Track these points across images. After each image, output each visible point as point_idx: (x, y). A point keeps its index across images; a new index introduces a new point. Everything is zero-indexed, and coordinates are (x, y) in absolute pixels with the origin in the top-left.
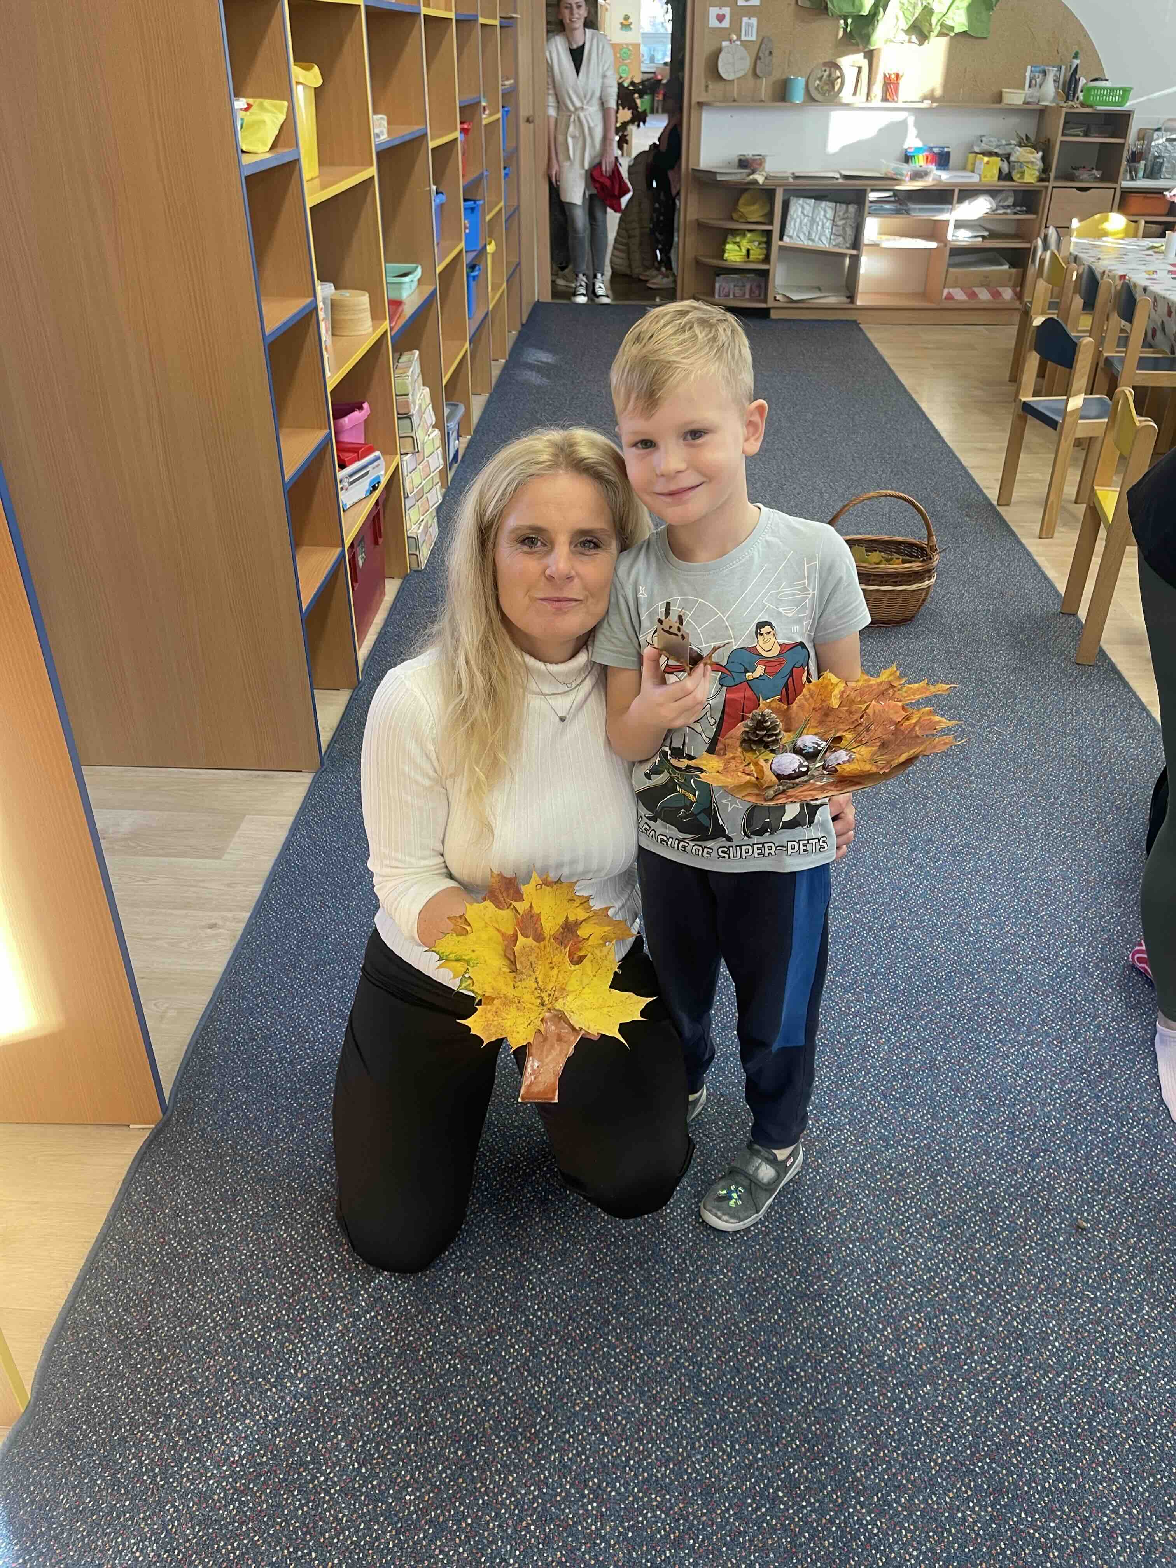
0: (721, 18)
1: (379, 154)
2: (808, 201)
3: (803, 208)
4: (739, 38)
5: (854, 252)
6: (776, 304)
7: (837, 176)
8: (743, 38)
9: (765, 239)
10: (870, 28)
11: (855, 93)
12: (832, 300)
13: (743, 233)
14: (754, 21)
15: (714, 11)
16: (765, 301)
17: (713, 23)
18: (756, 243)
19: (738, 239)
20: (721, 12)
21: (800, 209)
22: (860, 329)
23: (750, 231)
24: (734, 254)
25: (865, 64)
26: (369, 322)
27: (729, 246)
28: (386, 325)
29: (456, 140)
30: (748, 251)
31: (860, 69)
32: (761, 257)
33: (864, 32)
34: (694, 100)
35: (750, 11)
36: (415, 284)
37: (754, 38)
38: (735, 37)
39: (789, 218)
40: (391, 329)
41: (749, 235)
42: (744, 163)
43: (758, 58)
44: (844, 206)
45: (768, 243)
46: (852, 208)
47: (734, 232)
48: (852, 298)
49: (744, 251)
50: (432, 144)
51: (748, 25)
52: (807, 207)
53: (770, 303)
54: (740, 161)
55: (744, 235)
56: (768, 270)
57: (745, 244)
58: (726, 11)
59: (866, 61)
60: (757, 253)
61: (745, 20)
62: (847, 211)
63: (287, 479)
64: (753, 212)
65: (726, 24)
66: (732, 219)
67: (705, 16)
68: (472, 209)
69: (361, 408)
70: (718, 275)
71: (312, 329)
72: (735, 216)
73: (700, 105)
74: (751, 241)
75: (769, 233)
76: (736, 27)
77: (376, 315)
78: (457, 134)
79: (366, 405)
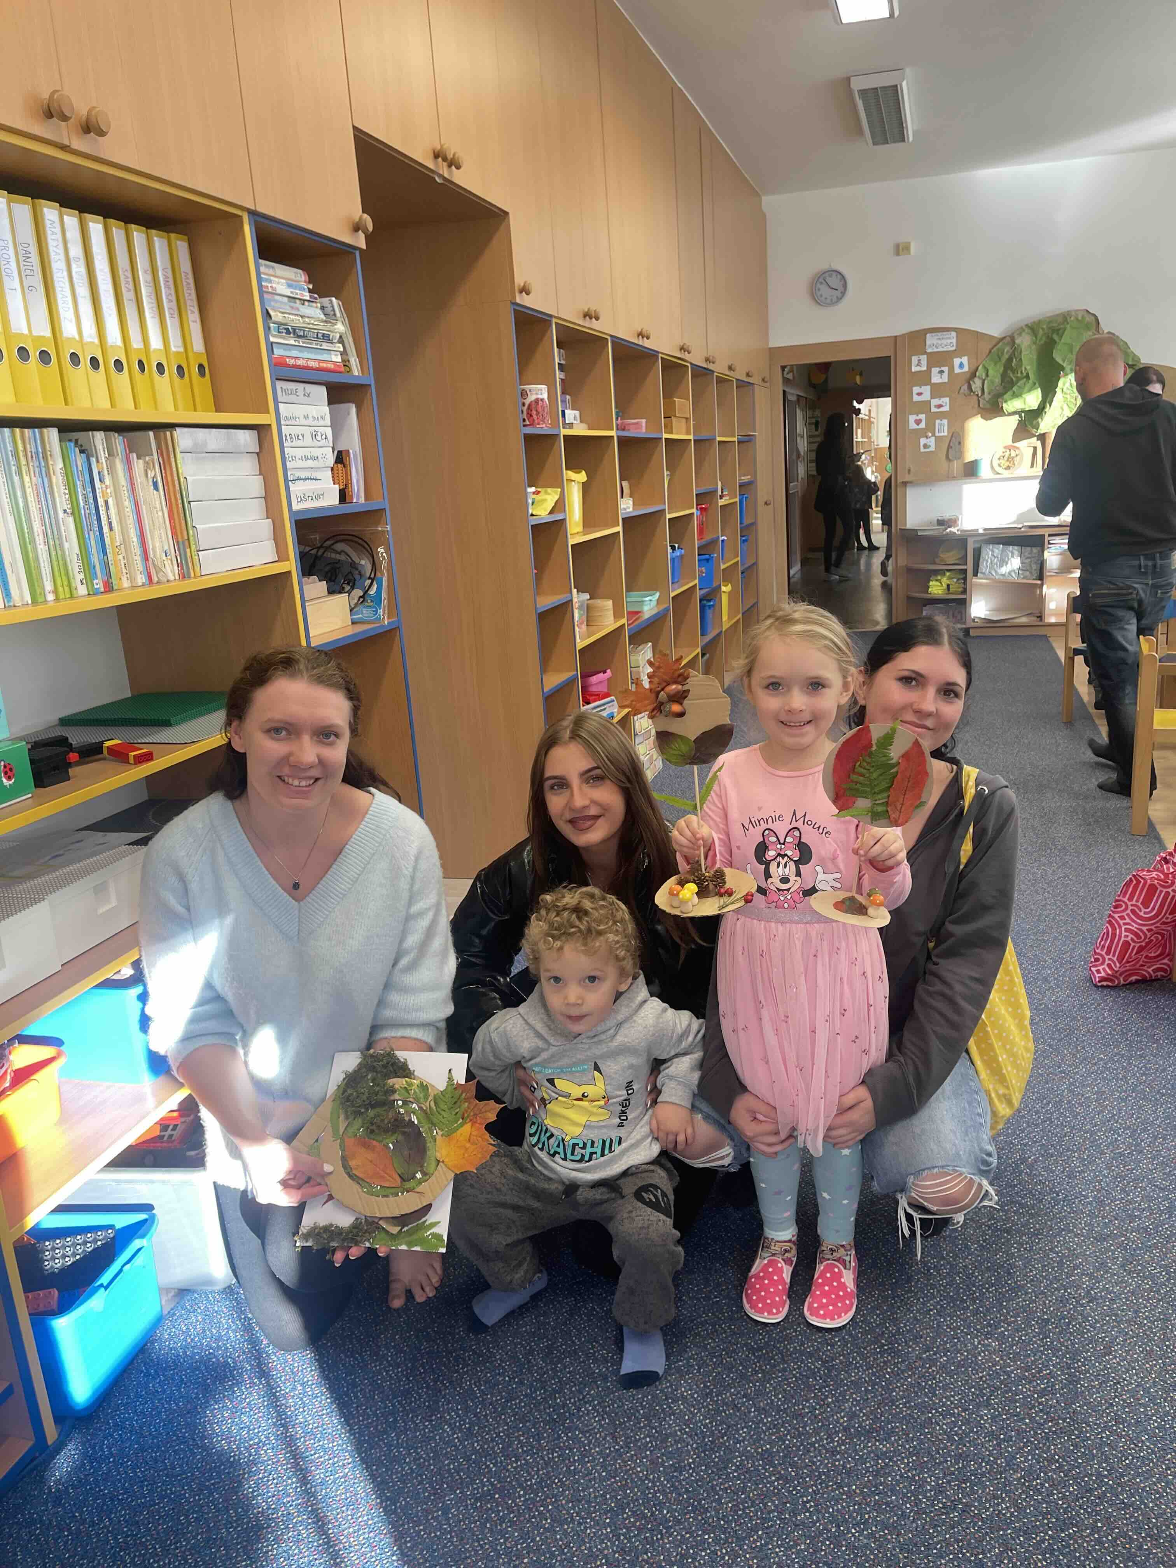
0: (918, 422)
1: (623, 519)
2: (996, 546)
3: (993, 551)
4: (933, 435)
5: (1039, 582)
6: (973, 625)
7: (1020, 526)
8: (937, 434)
9: (962, 577)
10: (1040, 420)
11: (1032, 466)
12: (1024, 620)
13: (942, 572)
14: (945, 422)
15: (912, 418)
16: (965, 623)
17: (912, 425)
18: (955, 580)
19: (939, 578)
20: (918, 418)
21: (990, 554)
22: (1049, 641)
23: (949, 570)
24: (936, 588)
25: (1039, 444)
26: (612, 618)
27: (931, 583)
28: (624, 621)
29: (693, 514)
30: (948, 586)
31: (1035, 448)
32: (960, 590)
33: (1034, 422)
34: (900, 480)
35: (941, 415)
36: (654, 603)
37: (946, 434)
38: (930, 435)
39: (981, 560)
40: (629, 625)
41: (948, 574)
42: (941, 522)
43: (949, 447)
44: (1029, 549)
45: (965, 579)
46: (1035, 550)
47: (936, 572)
48: (1040, 617)
49: (945, 586)
50: (668, 516)
51: (941, 425)
52: (996, 551)
53: (970, 624)
54: (938, 520)
55: (944, 574)
56: (965, 599)
57: (945, 581)
59: (1039, 442)
60: (956, 587)
61: (938, 422)
62: (1031, 552)
63: (545, 690)
64: (950, 557)
65: (923, 425)
66: (935, 563)
67: (906, 421)
68: (708, 560)
69: (605, 672)
70: (925, 605)
71: (569, 614)
72: (937, 560)
73: (905, 484)
74: (950, 578)
75: (965, 571)
76: (931, 427)
77: (617, 615)
78: (694, 510)
79: (608, 671)
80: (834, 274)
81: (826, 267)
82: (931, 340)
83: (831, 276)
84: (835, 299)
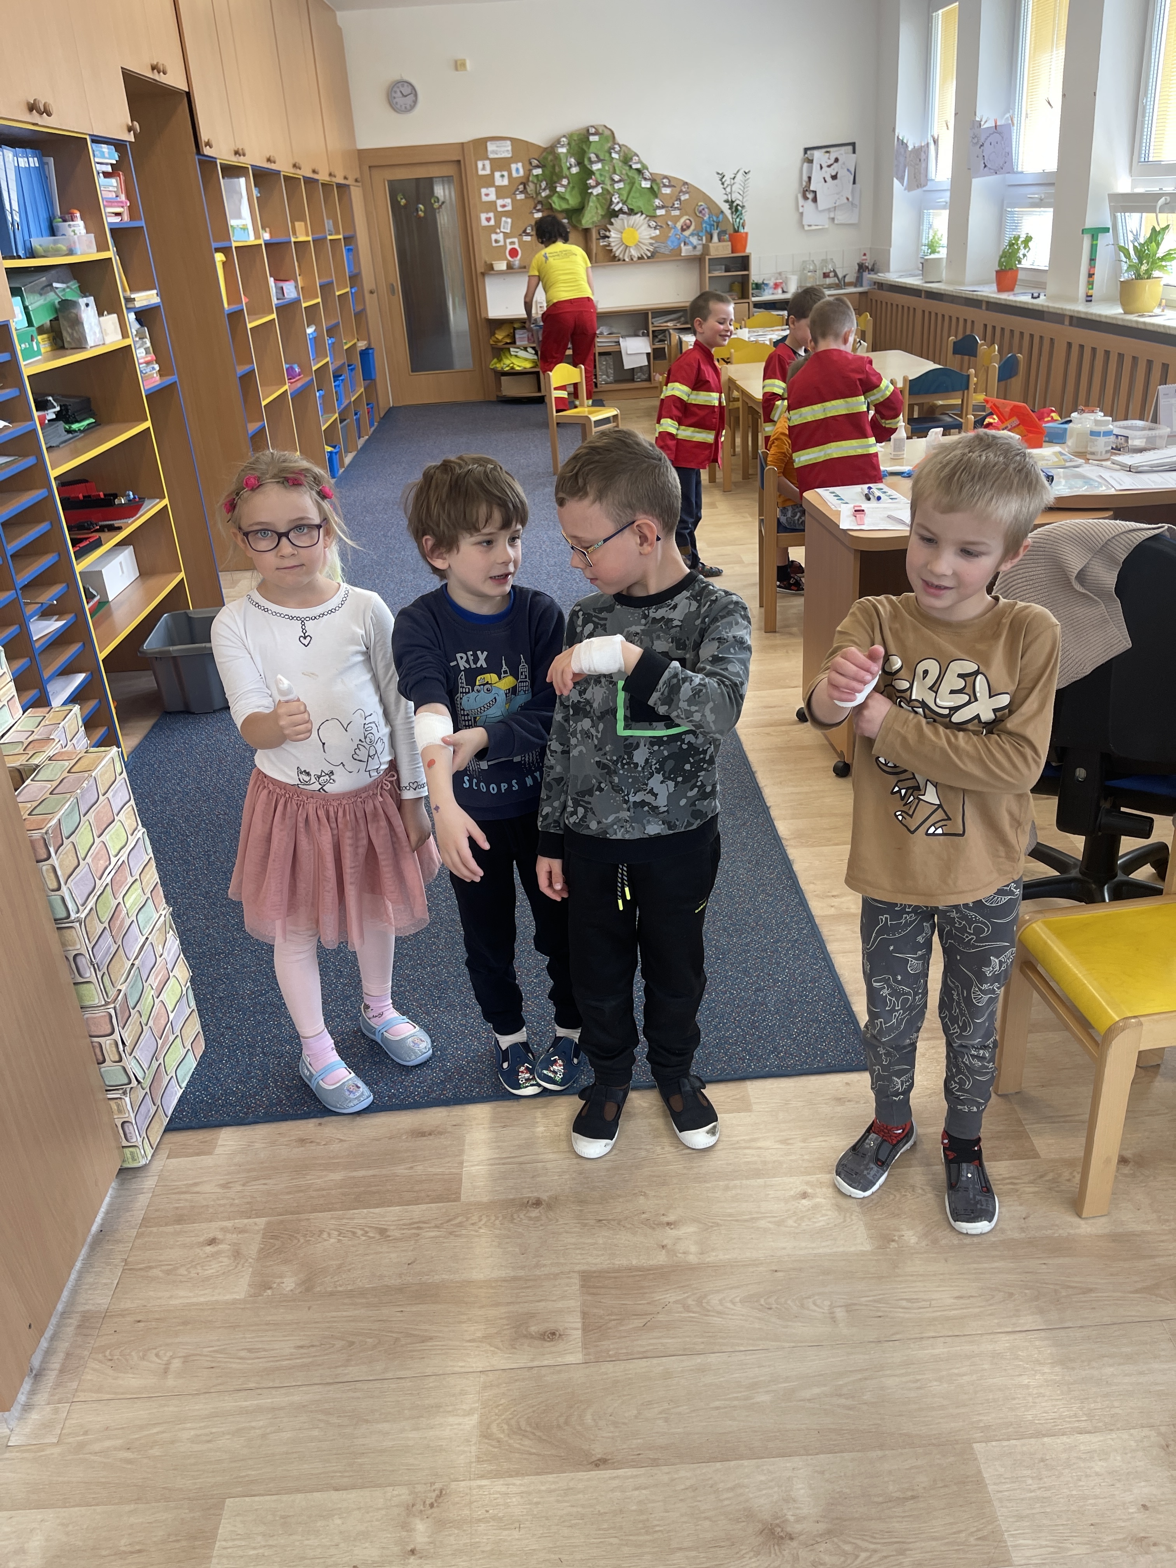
0: (488, 220)
1: (275, 307)
4: (502, 231)
8: (504, 230)
10: (581, 217)
14: (509, 220)
15: (483, 216)
17: (484, 223)
20: (488, 216)
29: (319, 303)
33: (578, 219)
34: (479, 271)
35: (506, 214)
37: (511, 230)
38: (498, 231)
50: (304, 305)
51: (506, 222)
58: (491, 215)
61: (504, 219)
63: (249, 434)
65: (492, 222)
67: (478, 219)
71: (255, 381)
73: (483, 272)
76: (498, 224)
78: (319, 300)
80: (406, 84)
81: (398, 78)
82: (491, 147)
83: (403, 86)
84: (408, 107)
